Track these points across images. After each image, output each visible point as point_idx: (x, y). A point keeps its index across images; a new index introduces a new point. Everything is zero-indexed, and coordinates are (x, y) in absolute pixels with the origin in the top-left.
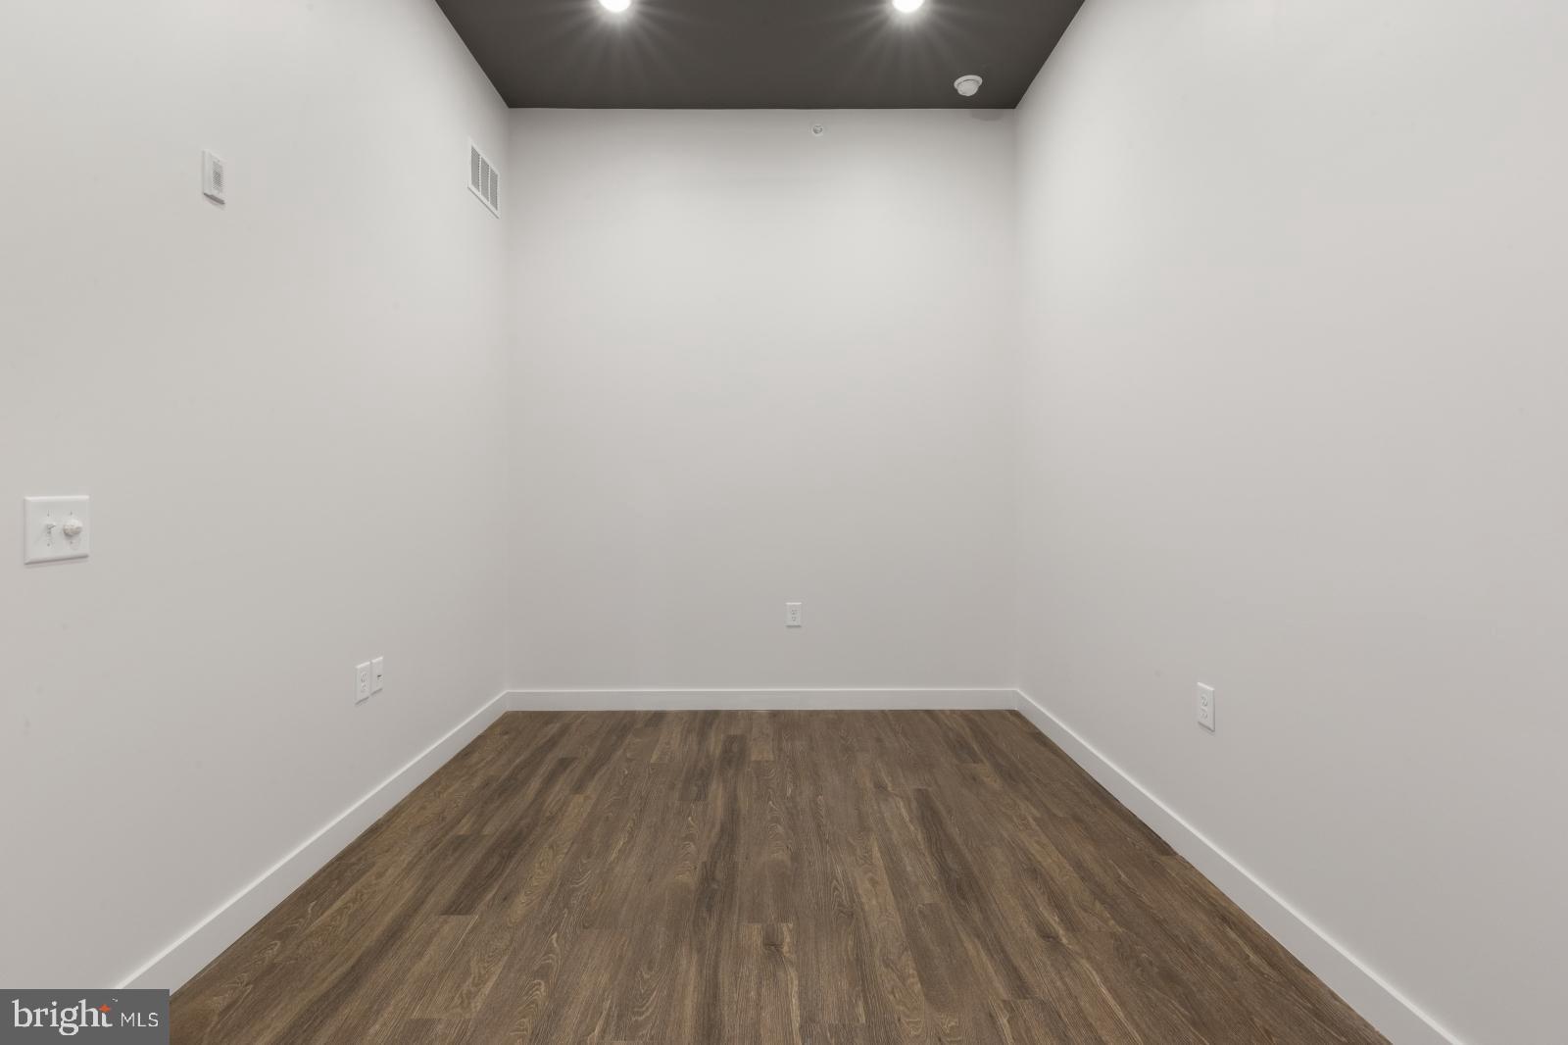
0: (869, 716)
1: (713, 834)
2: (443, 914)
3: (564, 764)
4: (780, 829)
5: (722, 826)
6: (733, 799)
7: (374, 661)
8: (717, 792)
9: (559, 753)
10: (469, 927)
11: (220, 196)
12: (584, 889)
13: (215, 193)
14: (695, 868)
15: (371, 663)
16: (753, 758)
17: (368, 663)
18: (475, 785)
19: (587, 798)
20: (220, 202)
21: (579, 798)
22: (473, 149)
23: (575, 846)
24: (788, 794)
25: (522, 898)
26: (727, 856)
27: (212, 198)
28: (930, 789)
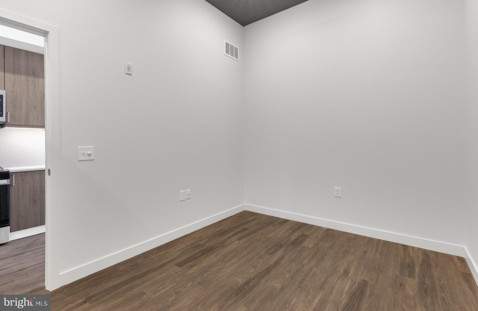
0: (370, 240)
1: (262, 269)
2: (175, 265)
3: (244, 230)
4: (288, 275)
5: (269, 267)
6: (282, 258)
7: (187, 190)
8: (280, 253)
9: (245, 226)
10: (177, 271)
11: (130, 73)
12: (211, 272)
13: (128, 72)
14: (246, 278)
15: (186, 191)
16: (303, 245)
17: (185, 191)
18: (217, 230)
19: (239, 243)
20: (130, 74)
21: (238, 242)
22: (226, 42)
23: (222, 257)
24: (303, 263)
25: (195, 268)
26: (260, 278)
27: (127, 74)
28: (370, 282)
